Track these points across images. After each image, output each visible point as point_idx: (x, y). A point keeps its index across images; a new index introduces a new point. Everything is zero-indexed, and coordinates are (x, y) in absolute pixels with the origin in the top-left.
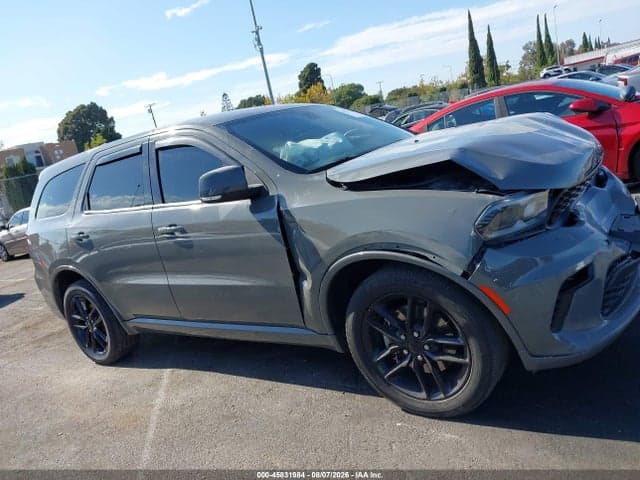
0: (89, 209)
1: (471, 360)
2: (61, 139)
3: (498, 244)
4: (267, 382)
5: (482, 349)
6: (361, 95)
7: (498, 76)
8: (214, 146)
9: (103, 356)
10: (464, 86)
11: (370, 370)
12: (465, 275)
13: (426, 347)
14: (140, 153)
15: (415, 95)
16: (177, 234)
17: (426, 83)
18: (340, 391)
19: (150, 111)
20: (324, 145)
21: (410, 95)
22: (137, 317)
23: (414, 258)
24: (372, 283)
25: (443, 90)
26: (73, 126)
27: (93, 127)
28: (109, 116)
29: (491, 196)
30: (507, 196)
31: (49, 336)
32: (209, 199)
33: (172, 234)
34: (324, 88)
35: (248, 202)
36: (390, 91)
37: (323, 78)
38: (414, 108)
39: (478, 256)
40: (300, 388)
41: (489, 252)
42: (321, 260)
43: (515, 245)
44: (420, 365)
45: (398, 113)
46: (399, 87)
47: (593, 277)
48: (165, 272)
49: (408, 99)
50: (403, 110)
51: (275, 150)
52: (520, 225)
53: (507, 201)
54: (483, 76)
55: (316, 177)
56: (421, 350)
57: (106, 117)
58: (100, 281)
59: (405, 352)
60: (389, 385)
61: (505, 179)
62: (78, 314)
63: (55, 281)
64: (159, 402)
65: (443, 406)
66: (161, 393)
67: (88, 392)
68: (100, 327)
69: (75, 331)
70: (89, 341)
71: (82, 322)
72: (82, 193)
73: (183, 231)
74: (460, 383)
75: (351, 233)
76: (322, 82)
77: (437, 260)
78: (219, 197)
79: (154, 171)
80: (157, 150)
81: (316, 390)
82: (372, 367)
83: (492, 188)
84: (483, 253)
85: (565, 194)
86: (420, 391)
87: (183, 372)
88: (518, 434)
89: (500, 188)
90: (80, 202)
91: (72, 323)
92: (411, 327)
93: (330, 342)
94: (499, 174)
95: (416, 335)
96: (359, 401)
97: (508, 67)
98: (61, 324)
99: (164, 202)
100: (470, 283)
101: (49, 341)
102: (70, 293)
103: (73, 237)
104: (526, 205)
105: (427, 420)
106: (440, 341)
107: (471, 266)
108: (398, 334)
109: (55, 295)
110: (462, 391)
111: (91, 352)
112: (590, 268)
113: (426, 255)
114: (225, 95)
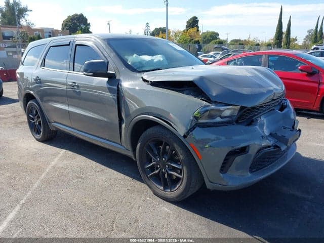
0: (44, 66)
1: (183, 177)
2: (63, 29)
3: (204, 126)
4: (103, 166)
5: (188, 173)
6: (217, 38)
7: (289, 43)
8: (99, 49)
9: (39, 136)
10: (269, 45)
11: (142, 171)
12: (185, 137)
13: (167, 166)
14: (69, 45)
15: (243, 44)
16: (75, 87)
17: (251, 39)
18: (131, 178)
19: (109, 24)
20: (152, 60)
21: (240, 44)
22: (55, 122)
23: (165, 124)
24: (150, 131)
25: (258, 45)
26: (70, 23)
27: (79, 26)
28: (88, 22)
29: (205, 102)
30: (214, 104)
31: (22, 122)
32: (86, 74)
33: (73, 86)
34: (198, 30)
35: (106, 79)
36: (232, 39)
37: (199, 25)
38: (237, 51)
39: (192, 129)
40: (115, 172)
41: (197, 128)
42: (130, 115)
43: (212, 128)
44: (164, 174)
45: (228, 52)
46: (237, 39)
47: (248, 152)
48: (68, 104)
49: (238, 46)
50: (232, 51)
51: (126, 57)
52: (218, 119)
53: (212, 106)
54: (281, 42)
55: (138, 75)
56: (164, 167)
57: (87, 23)
58: (42, 102)
59: (158, 166)
60: (149, 180)
61: (215, 96)
62: (32, 115)
63: (25, 97)
64: (53, 163)
65: (168, 195)
66: (56, 160)
67: (26, 151)
68: (40, 124)
69: (29, 122)
70: (34, 129)
71: (33, 119)
72: (42, 58)
73: (78, 86)
74: (178, 186)
75: (147, 105)
76: (198, 27)
77: (174, 127)
78: (92, 74)
79: (73, 55)
80: (76, 45)
81: (122, 175)
82: (144, 170)
83: (208, 100)
84: (194, 128)
85: (249, 110)
86: (161, 186)
87: (70, 153)
88: (197, 216)
89: (212, 100)
90: (41, 62)
91: (29, 118)
92: (163, 156)
93: (130, 154)
94: (214, 93)
95: (164, 159)
96: (138, 184)
97: (296, 40)
98: (25, 118)
99: (74, 71)
100: (186, 141)
101: (21, 124)
102: (30, 104)
103: (35, 78)
104: (224, 110)
105: (161, 200)
106: (173, 165)
107: (188, 133)
108: (157, 157)
109: (24, 103)
110: (178, 190)
111: (34, 133)
112: (247, 148)
113: (171, 123)
114: (147, 23)
